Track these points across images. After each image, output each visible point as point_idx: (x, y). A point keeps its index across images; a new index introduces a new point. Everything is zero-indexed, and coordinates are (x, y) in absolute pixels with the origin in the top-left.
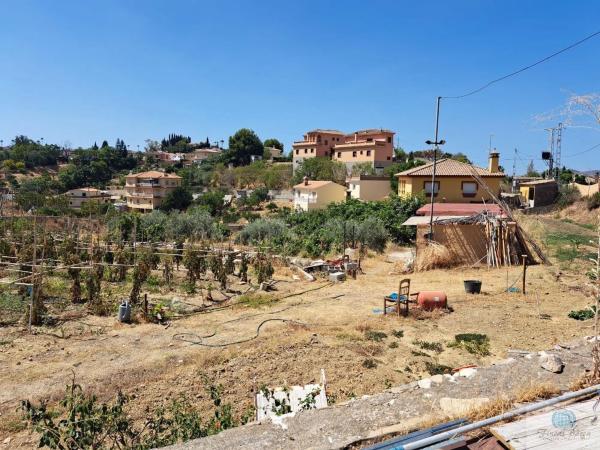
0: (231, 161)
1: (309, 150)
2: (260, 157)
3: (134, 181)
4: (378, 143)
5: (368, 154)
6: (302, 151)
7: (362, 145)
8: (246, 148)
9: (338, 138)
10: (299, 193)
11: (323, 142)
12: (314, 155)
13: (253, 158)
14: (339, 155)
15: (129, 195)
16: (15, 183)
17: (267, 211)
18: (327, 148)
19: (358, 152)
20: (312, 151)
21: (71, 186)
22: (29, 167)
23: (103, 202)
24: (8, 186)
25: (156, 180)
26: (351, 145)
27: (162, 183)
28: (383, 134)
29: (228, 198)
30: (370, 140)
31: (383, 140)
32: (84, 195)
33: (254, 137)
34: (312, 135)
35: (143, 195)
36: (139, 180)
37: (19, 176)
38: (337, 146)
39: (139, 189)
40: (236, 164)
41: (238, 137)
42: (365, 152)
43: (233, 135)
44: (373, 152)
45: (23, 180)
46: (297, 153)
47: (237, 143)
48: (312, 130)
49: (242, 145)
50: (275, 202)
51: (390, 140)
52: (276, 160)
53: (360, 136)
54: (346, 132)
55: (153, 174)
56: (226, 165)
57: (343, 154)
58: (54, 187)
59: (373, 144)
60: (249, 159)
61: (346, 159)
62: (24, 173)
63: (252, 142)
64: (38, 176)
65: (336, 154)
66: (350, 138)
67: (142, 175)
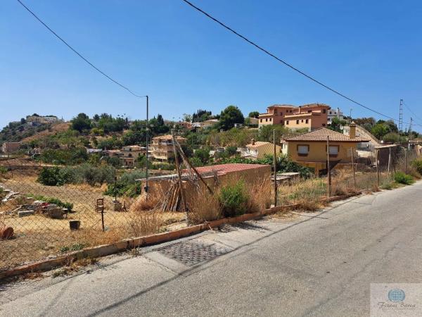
0: (222, 128)
1: (269, 119)
2: (241, 125)
3: (157, 141)
4: (314, 114)
5: (307, 122)
6: (264, 120)
7: (305, 115)
8: (232, 118)
9: (290, 111)
10: (249, 150)
11: (279, 114)
12: (272, 123)
13: (236, 125)
14: (287, 123)
15: (157, 151)
16: (96, 143)
18: (280, 118)
19: (300, 121)
20: (271, 120)
21: (127, 144)
22: (106, 132)
23: (142, 154)
24: (92, 144)
25: (170, 141)
26: (295, 116)
27: (173, 143)
28: (319, 107)
29: (212, 153)
30: (309, 112)
31: (319, 111)
32: (130, 149)
33: (238, 111)
34: (271, 108)
35: (162, 150)
36: (160, 141)
37: (99, 138)
38: (286, 117)
39: (160, 147)
40: (226, 129)
41: (226, 112)
42: (305, 121)
43: (223, 110)
44: (310, 121)
45: (100, 140)
46: (261, 121)
47: (226, 115)
48: (271, 105)
49: (229, 117)
51: (325, 111)
52: (251, 126)
53: (303, 109)
54: (296, 105)
55: (169, 137)
56: (219, 131)
57: (290, 122)
58: (118, 144)
59: (310, 114)
60: (233, 126)
61: (292, 125)
62: (102, 136)
63: (236, 115)
64: (110, 137)
65: (286, 122)
66: (296, 110)
67: (162, 137)
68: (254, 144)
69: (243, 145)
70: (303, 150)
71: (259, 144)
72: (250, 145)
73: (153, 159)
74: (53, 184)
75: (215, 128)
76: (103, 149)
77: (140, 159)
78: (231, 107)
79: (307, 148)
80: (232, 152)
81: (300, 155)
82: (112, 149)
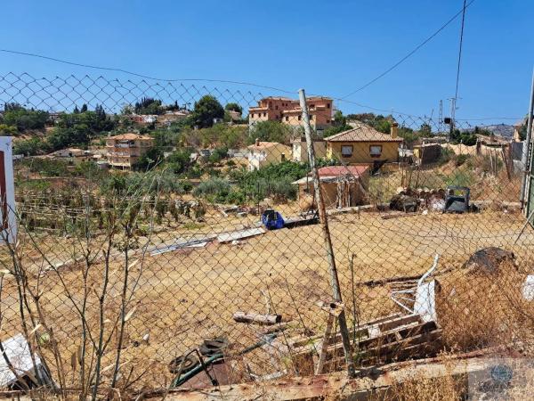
0: (196, 123)
1: (262, 115)
2: (221, 120)
3: (113, 142)
4: (319, 109)
5: (311, 118)
6: (256, 116)
8: (209, 113)
9: (287, 104)
10: (252, 153)
11: (274, 108)
12: (266, 118)
13: (215, 121)
14: (287, 119)
15: (109, 154)
17: (226, 167)
18: (275, 113)
21: (58, 147)
22: (21, 130)
25: (132, 142)
26: (296, 111)
27: (138, 144)
28: (323, 100)
29: (193, 156)
30: (312, 106)
31: (323, 106)
32: (71, 154)
33: (216, 102)
35: (121, 154)
36: (117, 141)
38: (285, 111)
39: (117, 149)
40: (201, 126)
41: (202, 103)
43: (198, 101)
44: (314, 117)
46: (252, 117)
47: (202, 108)
48: (264, 97)
49: (206, 109)
50: (233, 159)
51: (329, 106)
52: (235, 122)
55: (130, 136)
56: (192, 127)
57: (290, 118)
58: (43, 148)
59: (315, 109)
60: (212, 122)
61: (293, 122)
62: (16, 136)
63: (215, 107)
64: (29, 138)
65: (284, 118)
67: (120, 137)
68: (258, 145)
70: (347, 150)
72: (255, 146)
73: (110, 167)
75: (188, 123)
76: (26, 155)
78: (207, 96)
79: (351, 148)
82: (37, 155)
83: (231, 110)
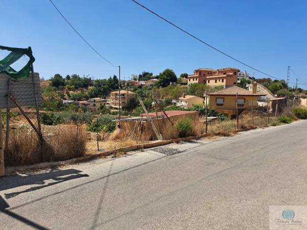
0: (161, 85)
1: (195, 79)
2: (175, 83)
3: (114, 95)
4: (228, 76)
5: (223, 81)
6: (192, 80)
7: (221, 76)
8: (168, 78)
9: (211, 73)
10: (181, 101)
11: (202, 75)
12: (197, 82)
13: (171, 83)
14: (209, 82)
15: (112, 101)
16: (69, 95)
18: (203, 78)
19: (218, 81)
21: (92, 97)
22: (76, 88)
23: (103, 104)
24: (66, 96)
25: (123, 95)
26: (214, 77)
27: (126, 96)
28: (232, 70)
29: (154, 103)
30: (225, 74)
31: (232, 74)
32: (94, 101)
33: (173, 73)
34: (197, 71)
35: (117, 101)
36: (116, 94)
37: (71, 92)
38: (208, 77)
39: (116, 99)
40: (164, 86)
41: (164, 73)
42: (221, 80)
43: (162, 72)
44: (225, 80)
45: (72, 94)
46: (190, 80)
47: (164, 76)
48: (197, 69)
49: (166, 77)
51: (236, 74)
52: (182, 84)
53: (220, 72)
54: (215, 69)
55: (122, 92)
56: (159, 87)
57: (210, 81)
58: (85, 97)
59: (225, 76)
60: (169, 84)
61: (212, 84)
62: (74, 91)
63: (171, 76)
64: (79, 92)
65: (207, 81)
66: (215, 73)
67: (118, 92)
68: (184, 97)
69: (177, 98)
70: (220, 101)
71: (188, 97)
72: (182, 98)
73: (111, 108)
74: (51, 124)
75: (155, 85)
76: (75, 101)
77: (102, 107)
78: (168, 70)
79: (222, 100)
80: (169, 103)
81: (218, 105)
82: (81, 100)
83: (183, 77)
